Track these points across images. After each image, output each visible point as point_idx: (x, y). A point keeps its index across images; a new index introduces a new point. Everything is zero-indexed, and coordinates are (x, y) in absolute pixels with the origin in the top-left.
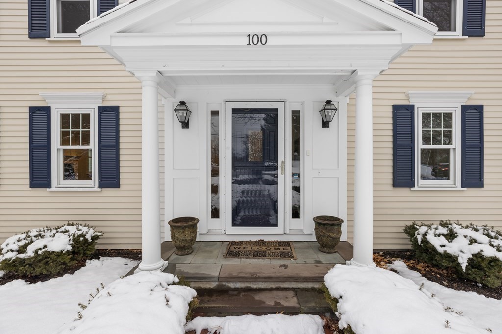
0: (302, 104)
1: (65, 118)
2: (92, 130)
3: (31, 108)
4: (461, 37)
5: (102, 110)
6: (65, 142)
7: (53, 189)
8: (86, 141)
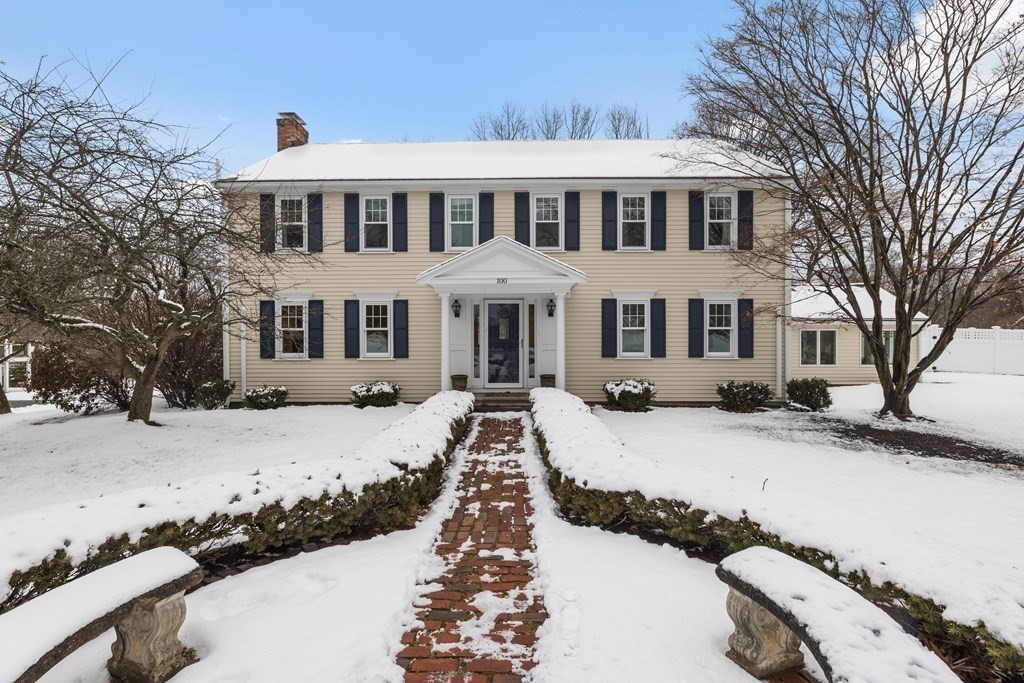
0: (536, 300)
1: (369, 308)
2: (388, 316)
3: (346, 301)
4: (650, 251)
5: (396, 302)
6: (368, 325)
7: (361, 358)
8: (385, 324)
